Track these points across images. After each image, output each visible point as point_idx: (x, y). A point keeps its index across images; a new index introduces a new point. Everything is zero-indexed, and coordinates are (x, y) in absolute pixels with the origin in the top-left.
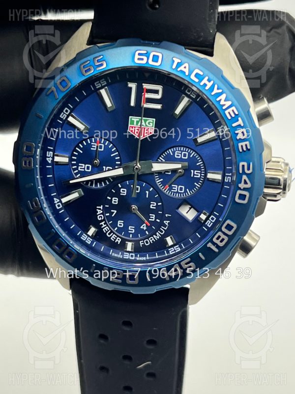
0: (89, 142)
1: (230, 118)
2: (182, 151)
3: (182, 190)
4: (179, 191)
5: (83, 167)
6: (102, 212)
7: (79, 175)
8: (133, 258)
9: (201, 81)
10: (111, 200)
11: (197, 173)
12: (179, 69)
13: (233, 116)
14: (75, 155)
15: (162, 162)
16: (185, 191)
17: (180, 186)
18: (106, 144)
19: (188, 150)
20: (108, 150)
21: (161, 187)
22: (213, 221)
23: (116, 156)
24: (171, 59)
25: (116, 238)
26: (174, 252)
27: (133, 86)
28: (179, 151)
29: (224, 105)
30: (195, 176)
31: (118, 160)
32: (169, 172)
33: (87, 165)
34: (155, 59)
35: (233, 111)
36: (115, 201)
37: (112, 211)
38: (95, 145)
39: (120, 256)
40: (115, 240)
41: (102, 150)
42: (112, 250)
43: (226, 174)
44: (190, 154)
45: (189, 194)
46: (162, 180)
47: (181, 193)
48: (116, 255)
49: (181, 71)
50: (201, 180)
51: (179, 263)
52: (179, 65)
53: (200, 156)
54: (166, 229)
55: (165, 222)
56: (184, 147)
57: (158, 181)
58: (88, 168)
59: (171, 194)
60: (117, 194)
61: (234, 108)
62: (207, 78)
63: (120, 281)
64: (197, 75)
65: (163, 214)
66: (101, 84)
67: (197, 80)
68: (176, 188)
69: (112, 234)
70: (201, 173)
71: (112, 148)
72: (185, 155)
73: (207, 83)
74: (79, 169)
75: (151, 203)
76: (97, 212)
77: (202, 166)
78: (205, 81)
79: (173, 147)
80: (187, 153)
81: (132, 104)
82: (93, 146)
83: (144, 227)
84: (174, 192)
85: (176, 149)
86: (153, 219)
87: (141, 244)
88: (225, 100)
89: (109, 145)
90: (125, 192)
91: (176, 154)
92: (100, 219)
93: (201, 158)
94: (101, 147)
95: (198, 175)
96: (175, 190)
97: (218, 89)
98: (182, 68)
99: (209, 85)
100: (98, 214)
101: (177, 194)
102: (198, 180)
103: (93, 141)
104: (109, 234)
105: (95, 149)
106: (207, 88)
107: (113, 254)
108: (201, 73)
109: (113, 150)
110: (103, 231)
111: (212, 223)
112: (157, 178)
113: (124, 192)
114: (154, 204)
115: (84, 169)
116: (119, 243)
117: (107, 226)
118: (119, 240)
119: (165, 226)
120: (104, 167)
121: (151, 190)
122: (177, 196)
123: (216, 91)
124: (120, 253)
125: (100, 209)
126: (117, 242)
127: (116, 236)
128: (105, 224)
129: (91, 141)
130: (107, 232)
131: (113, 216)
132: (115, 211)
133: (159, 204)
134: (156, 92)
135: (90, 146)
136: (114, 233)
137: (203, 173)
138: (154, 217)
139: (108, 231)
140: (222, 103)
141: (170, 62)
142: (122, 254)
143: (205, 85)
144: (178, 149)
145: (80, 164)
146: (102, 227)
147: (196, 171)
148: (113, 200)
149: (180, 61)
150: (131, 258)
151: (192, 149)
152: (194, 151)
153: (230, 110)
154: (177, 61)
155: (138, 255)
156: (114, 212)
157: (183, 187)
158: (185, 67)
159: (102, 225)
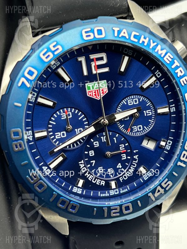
0: (59, 114)
1: (168, 62)
2: (133, 99)
3: (141, 129)
4: (139, 130)
5: (59, 135)
6: (84, 165)
7: (58, 142)
8: (118, 193)
9: (139, 40)
10: (89, 153)
11: (148, 112)
12: (120, 36)
13: (170, 60)
14: (50, 128)
15: (120, 112)
16: (144, 129)
17: (138, 126)
18: (73, 111)
19: (137, 97)
20: (75, 116)
21: (124, 131)
22: (170, 144)
23: (83, 118)
24: (111, 29)
25: (101, 182)
26: (148, 177)
27: (82, 59)
28: (130, 99)
29: (162, 54)
30: (148, 115)
31: (85, 121)
32: (127, 118)
33: (62, 133)
34: (100, 32)
35: (169, 56)
36: (92, 153)
37: (91, 162)
38: (64, 115)
39: (107, 195)
40: (100, 184)
41: (71, 116)
42: (99, 192)
43: (171, 106)
44: (139, 99)
45: (147, 130)
46: (123, 125)
47: (140, 131)
48: (104, 195)
49: (122, 36)
50: (153, 117)
51: (160, 185)
52: (119, 32)
53: (147, 98)
54: (137, 162)
55: (134, 157)
56: (133, 95)
57: (121, 127)
58: (63, 134)
59: (133, 134)
60: (92, 148)
61: (169, 54)
62: (143, 37)
63: (118, 214)
64: (135, 36)
65: (132, 151)
66: (56, 65)
67: (136, 40)
68: (136, 129)
69: (97, 179)
70: (151, 111)
71: (78, 113)
72: (136, 101)
73: (144, 40)
74: (57, 138)
75: (120, 145)
76: (80, 166)
77: (151, 106)
78: (142, 39)
79: (125, 98)
80: (137, 99)
81: (85, 73)
82: (63, 116)
83: (119, 166)
84: (135, 132)
85: (128, 98)
86: (124, 158)
87: (121, 180)
88: (162, 50)
89: (75, 111)
90: (98, 144)
91: (129, 102)
92: (84, 171)
93: (149, 100)
94: (69, 115)
95: (150, 113)
96: (135, 130)
97: (154, 42)
98: (122, 34)
99: (146, 41)
100: (81, 168)
101: (138, 133)
102: (150, 117)
103: (62, 112)
104: (94, 181)
105: (65, 118)
106: (145, 44)
107: (101, 195)
108: (138, 34)
109: (79, 114)
110: (89, 180)
111: (170, 146)
112: (119, 125)
113: (96, 144)
114: (122, 146)
115: (60, 136)
116: (104, 185)
117: (91, 174)
118: (103, 182)
119: (136, 160)
120: (76, 130)
121: (117, 136)
122: (138, 134)
123: (152, 45)
124: (107, 192)
125: (82, 164)
126: (102, 185)
127: (100, 181)
128: (88, 174)
129: (60, 113)
130: (92, 180)
131: (93, 165)
132: (94, 161)
133: (126, 145)
134: (102, 59)
135: (60, 116)
136: (98, 179)
137: (153, 111)
138: (125, 156)
139: (93, 178)
140: (160, 52)
141: (112, 32)
142: (109, 193)
143: (143, 42)
144: (130, 98)
145: (56, 134)
146: (87, 177)
147: (147, 111)
148: (90, 153)
149: (119, 29)
150: (116, 193)
151: (140, 95)
152: (142, 96)
153: (167, 56)
154: (116, 29)
155: (121, 189)
156: (93, 163)
157: (141, 126)
158: (124, 33)
159: (87, 176)
